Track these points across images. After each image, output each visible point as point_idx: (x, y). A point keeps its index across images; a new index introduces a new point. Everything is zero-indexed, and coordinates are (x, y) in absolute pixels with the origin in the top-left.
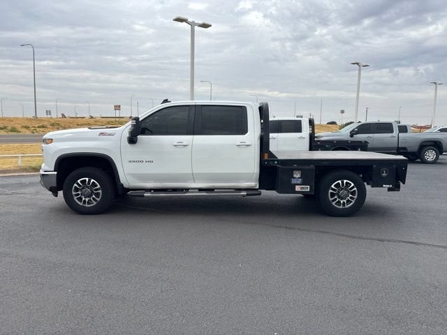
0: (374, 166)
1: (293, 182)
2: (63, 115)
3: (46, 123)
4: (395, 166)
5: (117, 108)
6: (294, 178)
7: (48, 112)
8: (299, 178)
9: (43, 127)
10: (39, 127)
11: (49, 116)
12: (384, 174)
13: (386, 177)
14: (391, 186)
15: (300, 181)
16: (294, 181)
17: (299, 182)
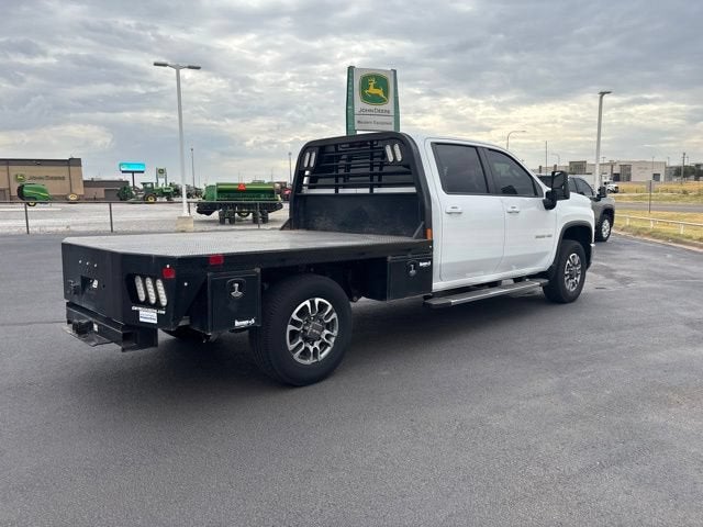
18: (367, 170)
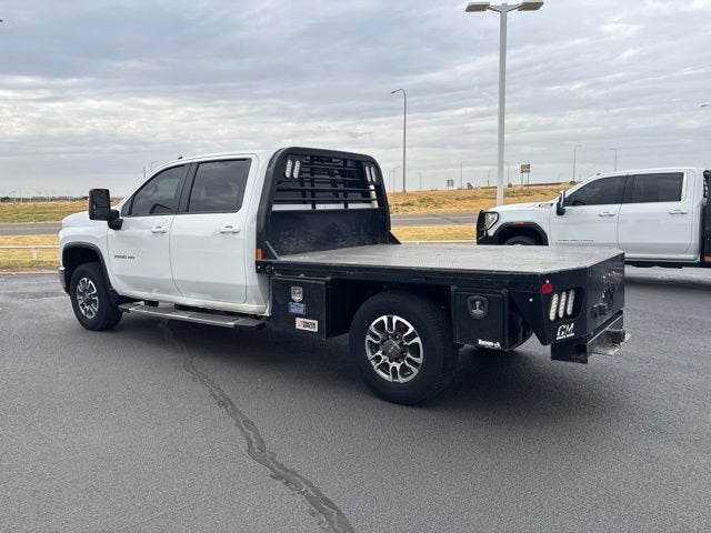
0: (453, 288)
1: (293, 311)
2: (469, 185)
3: (414, 199)
4: (504, 291)
5: (526, 169)
6: (293, 301)
7: (450, 182)
8: (300, 302)
9: (408, 204)
10: (402, 205)
11: (450, 188)
12: (478, 312)
13: (482, 319)
14: (498, 345)
15: (301, 309)
16: (294, 309)
17: (301, 311)
18: (329, 187)
